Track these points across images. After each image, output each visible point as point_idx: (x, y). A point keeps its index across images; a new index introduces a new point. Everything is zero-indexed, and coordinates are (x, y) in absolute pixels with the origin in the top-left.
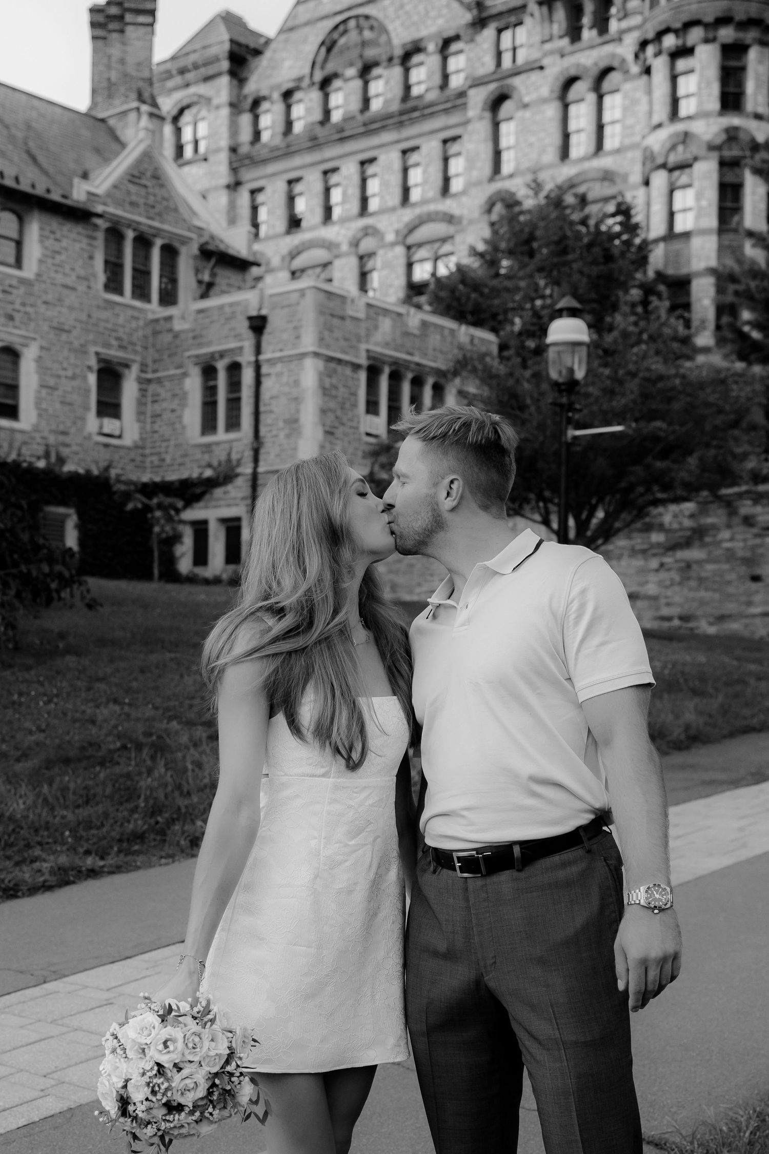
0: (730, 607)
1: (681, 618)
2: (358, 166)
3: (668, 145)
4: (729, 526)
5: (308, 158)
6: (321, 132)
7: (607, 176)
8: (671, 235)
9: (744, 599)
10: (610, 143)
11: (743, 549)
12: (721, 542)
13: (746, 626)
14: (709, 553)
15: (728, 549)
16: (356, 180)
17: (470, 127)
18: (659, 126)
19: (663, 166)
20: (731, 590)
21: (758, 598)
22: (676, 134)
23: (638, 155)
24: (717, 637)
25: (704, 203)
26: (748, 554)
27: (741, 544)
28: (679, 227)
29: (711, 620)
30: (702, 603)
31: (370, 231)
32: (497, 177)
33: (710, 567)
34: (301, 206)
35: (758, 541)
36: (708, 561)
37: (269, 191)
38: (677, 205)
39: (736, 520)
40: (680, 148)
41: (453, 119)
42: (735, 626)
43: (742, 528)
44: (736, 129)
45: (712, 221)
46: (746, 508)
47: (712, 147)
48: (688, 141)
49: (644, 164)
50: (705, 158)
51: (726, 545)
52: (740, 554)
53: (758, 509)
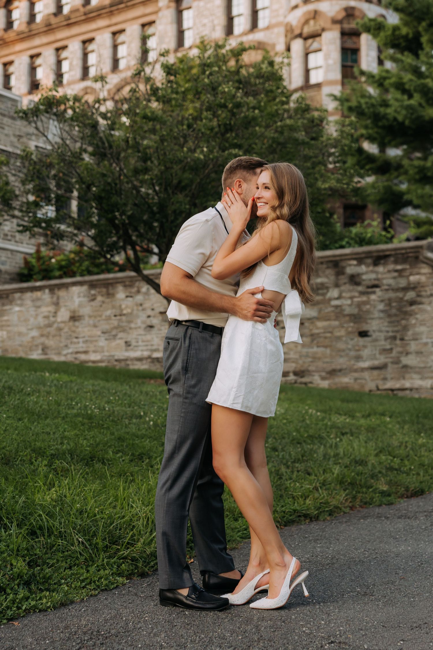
0: (341, 362)
1: (296, 373)
2: (81, 45)
3: (303, 21)
4: (337, 285)
5: (44, 39)
6: (54, 21)
7: (259, 46)
8: (307, 85)
9: (352, 353)
10: (262, 24)
11: (350, 305)
12: (330, 300)
13: (356, 379)
14: (320, 311)
15: (337, 307)
16: (79, 54)
17: (160, 14)
18: (296, 7)
19: (300, 35)
20: (341, 345)
21: (366, 353)
22: (309, 12)
23: (282, 30)
24: (329, 390)
25: (331, 62)
26: (355, 311)
27: (349, 302)
28: (313, 80)
29: (323, 374)
30: (315, 358)
31: (89, 91)
32: (181, 49)
33: (320, 324)
34: (40, 74)
35: (364, 298)
36: (318, 319)
37: (16, 64)
38: (311, 65)
39: (343, 279)
40: (312, 22)
41: (149, 9)
42: (345, 380)
43: (348, 287)
44: (353, 8)
45: (337, 75)
46: (352, 268)
47: (335, 22)
48: (317, 17)
49: (286, 36)
50: (330, 29)
51: (335, 303)
52: (348, 311)
53: (363, 268)
